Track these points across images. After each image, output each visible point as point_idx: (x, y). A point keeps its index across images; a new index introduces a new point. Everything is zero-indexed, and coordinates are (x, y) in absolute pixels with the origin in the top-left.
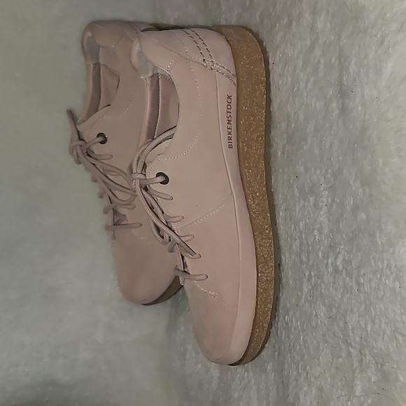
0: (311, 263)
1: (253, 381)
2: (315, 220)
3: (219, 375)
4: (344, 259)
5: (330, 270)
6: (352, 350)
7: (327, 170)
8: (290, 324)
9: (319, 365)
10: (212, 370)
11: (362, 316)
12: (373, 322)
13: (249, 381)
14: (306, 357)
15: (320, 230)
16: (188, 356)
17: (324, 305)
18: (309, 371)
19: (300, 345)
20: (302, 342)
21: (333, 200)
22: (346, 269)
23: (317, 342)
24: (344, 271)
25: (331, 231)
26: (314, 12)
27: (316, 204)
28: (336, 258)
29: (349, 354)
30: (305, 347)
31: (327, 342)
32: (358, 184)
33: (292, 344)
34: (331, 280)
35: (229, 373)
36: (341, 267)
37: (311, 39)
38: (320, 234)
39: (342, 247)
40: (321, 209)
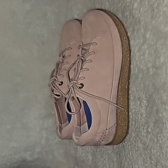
0: (136, 126)
1: (107, 164)
2: (140, 111)
3: (92, 159)
4: (151, 128)
5: (145, 131)
6: (152, 162)
7: (146, 93)
8: (125, 147)
9: (138, 164)
10: (89, 157)
11: (158, 151)
12: (163, 154)
13: (106, 164)
14: (132, 161)
15: (142, 115)
16: (78, 150)
17: (142, 143)
18: (134, 166)
19: (130, 155)
20: (130, 154)
21: (148, 106)
22: (152, 133)
23: (137, 156)
24: (151, 133)
25: (146, 117)
26: (145, 30)
27: (140, 105)
28: (148, 127)
29: (151, 163)
30: (132, 157)
31: (142, 156)
32: (159, 102)
33: (126, 154)
34: (145, 135)
35: (97, 159)
36: (150, 131)
37: (143, 40)
38: (141, 116)
39: (151, 124)
40: (142, 107)
